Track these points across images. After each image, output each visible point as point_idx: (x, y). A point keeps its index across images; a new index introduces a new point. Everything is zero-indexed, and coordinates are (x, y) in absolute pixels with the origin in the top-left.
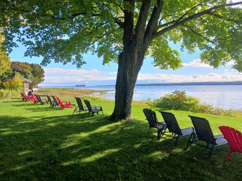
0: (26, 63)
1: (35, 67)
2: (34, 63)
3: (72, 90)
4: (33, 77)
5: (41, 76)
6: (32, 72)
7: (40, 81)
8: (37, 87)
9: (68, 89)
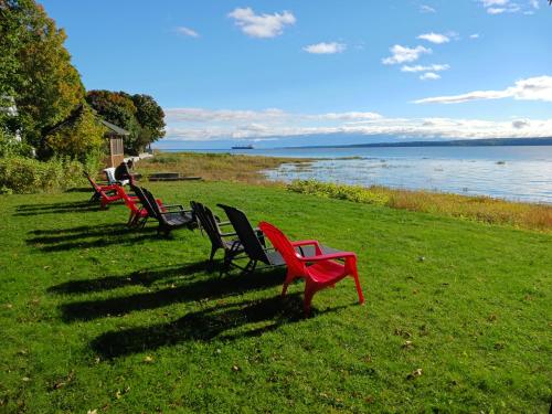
0: (122, 94)
1: (143, 102)
2: (140, 94)
3: (228, 158)
4: (139, 127)
5: (157, 125)
6: (136, 115)
7: (156, 136)
8: (150, 151)
9: (219, 156)
